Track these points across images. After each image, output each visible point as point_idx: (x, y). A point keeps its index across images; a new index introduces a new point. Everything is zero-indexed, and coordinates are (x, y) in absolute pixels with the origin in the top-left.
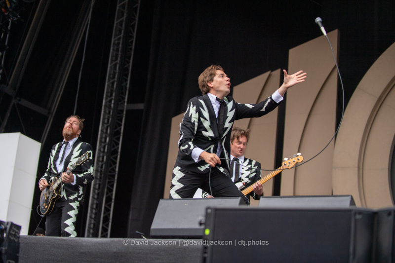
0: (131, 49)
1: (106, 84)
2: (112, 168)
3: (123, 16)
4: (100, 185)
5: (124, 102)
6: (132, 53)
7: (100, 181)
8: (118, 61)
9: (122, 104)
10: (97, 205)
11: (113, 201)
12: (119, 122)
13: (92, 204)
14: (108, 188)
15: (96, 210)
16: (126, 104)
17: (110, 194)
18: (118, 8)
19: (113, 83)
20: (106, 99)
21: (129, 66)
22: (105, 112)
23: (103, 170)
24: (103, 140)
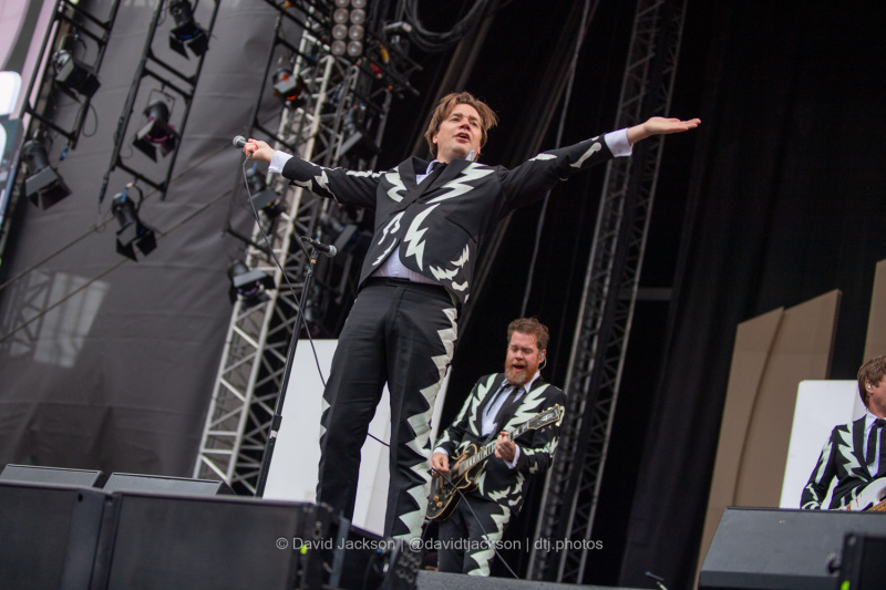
0: (653, 166)
1: (595, 241)
2: (596, 427)
3: (638, 92)
4: (567, 464)
5: (633, 284)
6: (656, 175)
7: (569, 455)
8: (623, 192)
9: (627, 286)
10: (559, 508)
11: (595, 500)
12: (619, 327)
13: (548, 506)
14: (586, 472)
15: (555, 520)
16: (636, 288)
17: (588, 485)
18: (627, 74)
19: (610, 240)
20: (593, 274)
21: (647, 204)
22: (588, 303)
23: (577, 433)
24: (581, 365)
